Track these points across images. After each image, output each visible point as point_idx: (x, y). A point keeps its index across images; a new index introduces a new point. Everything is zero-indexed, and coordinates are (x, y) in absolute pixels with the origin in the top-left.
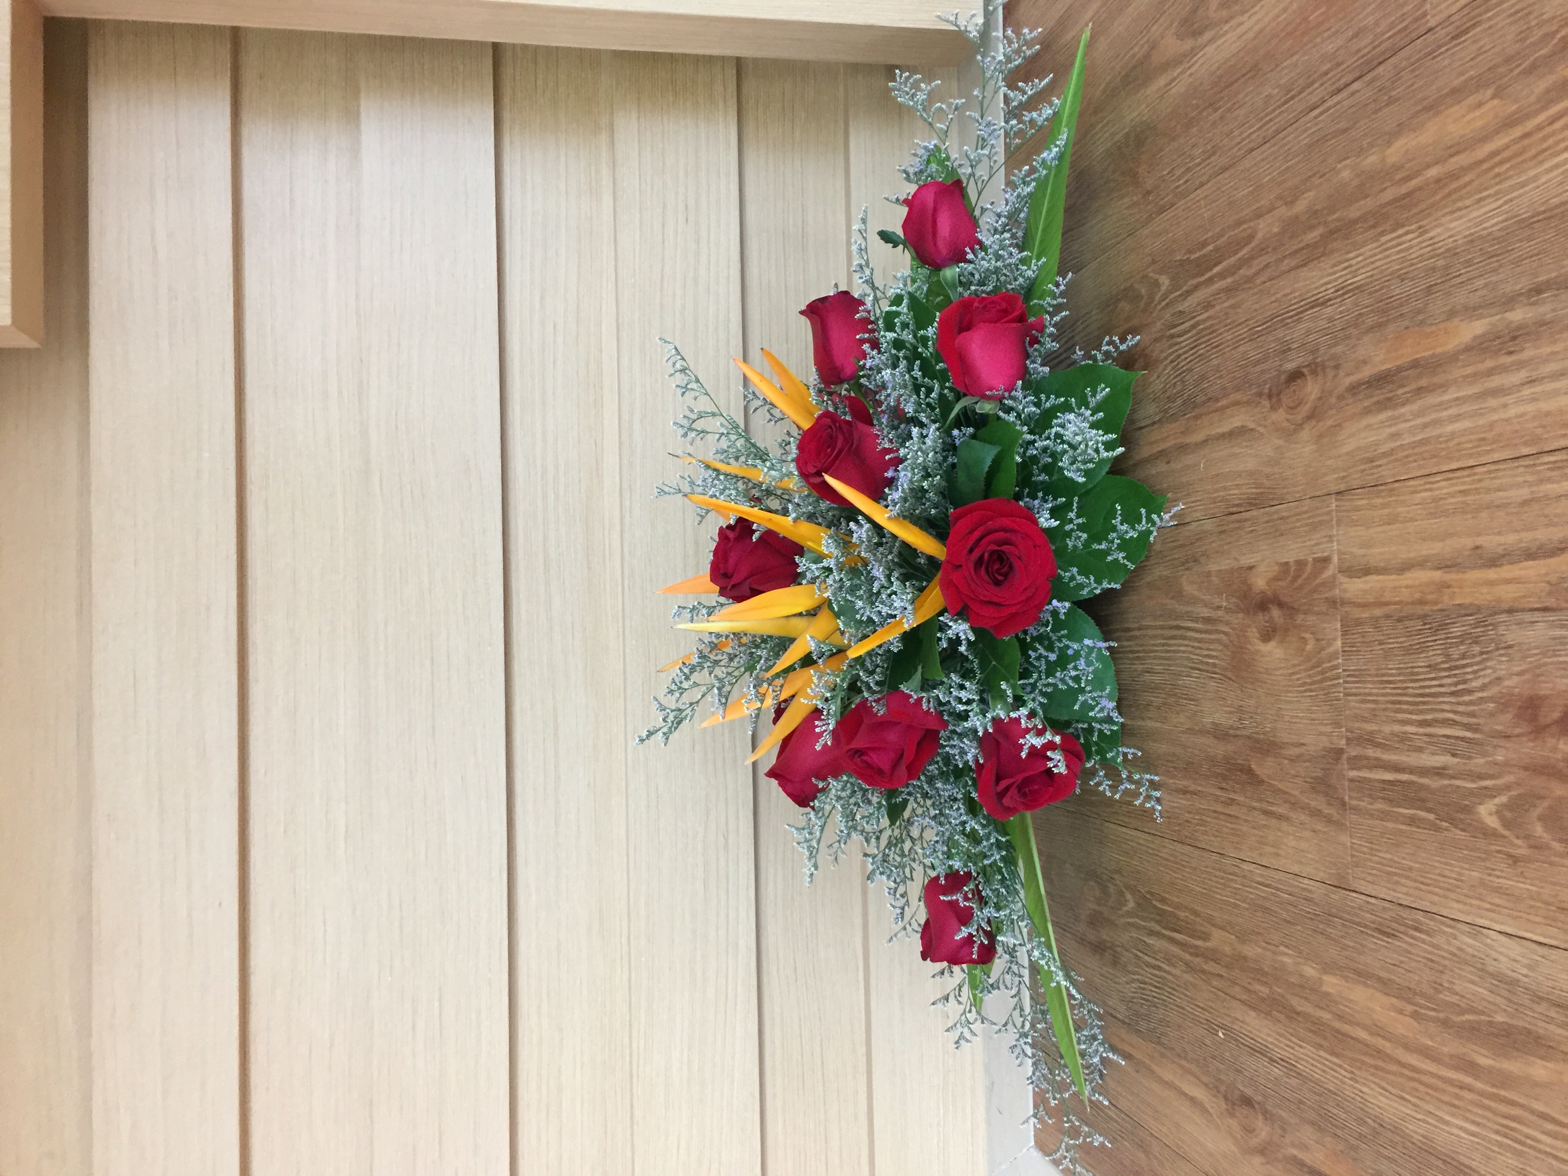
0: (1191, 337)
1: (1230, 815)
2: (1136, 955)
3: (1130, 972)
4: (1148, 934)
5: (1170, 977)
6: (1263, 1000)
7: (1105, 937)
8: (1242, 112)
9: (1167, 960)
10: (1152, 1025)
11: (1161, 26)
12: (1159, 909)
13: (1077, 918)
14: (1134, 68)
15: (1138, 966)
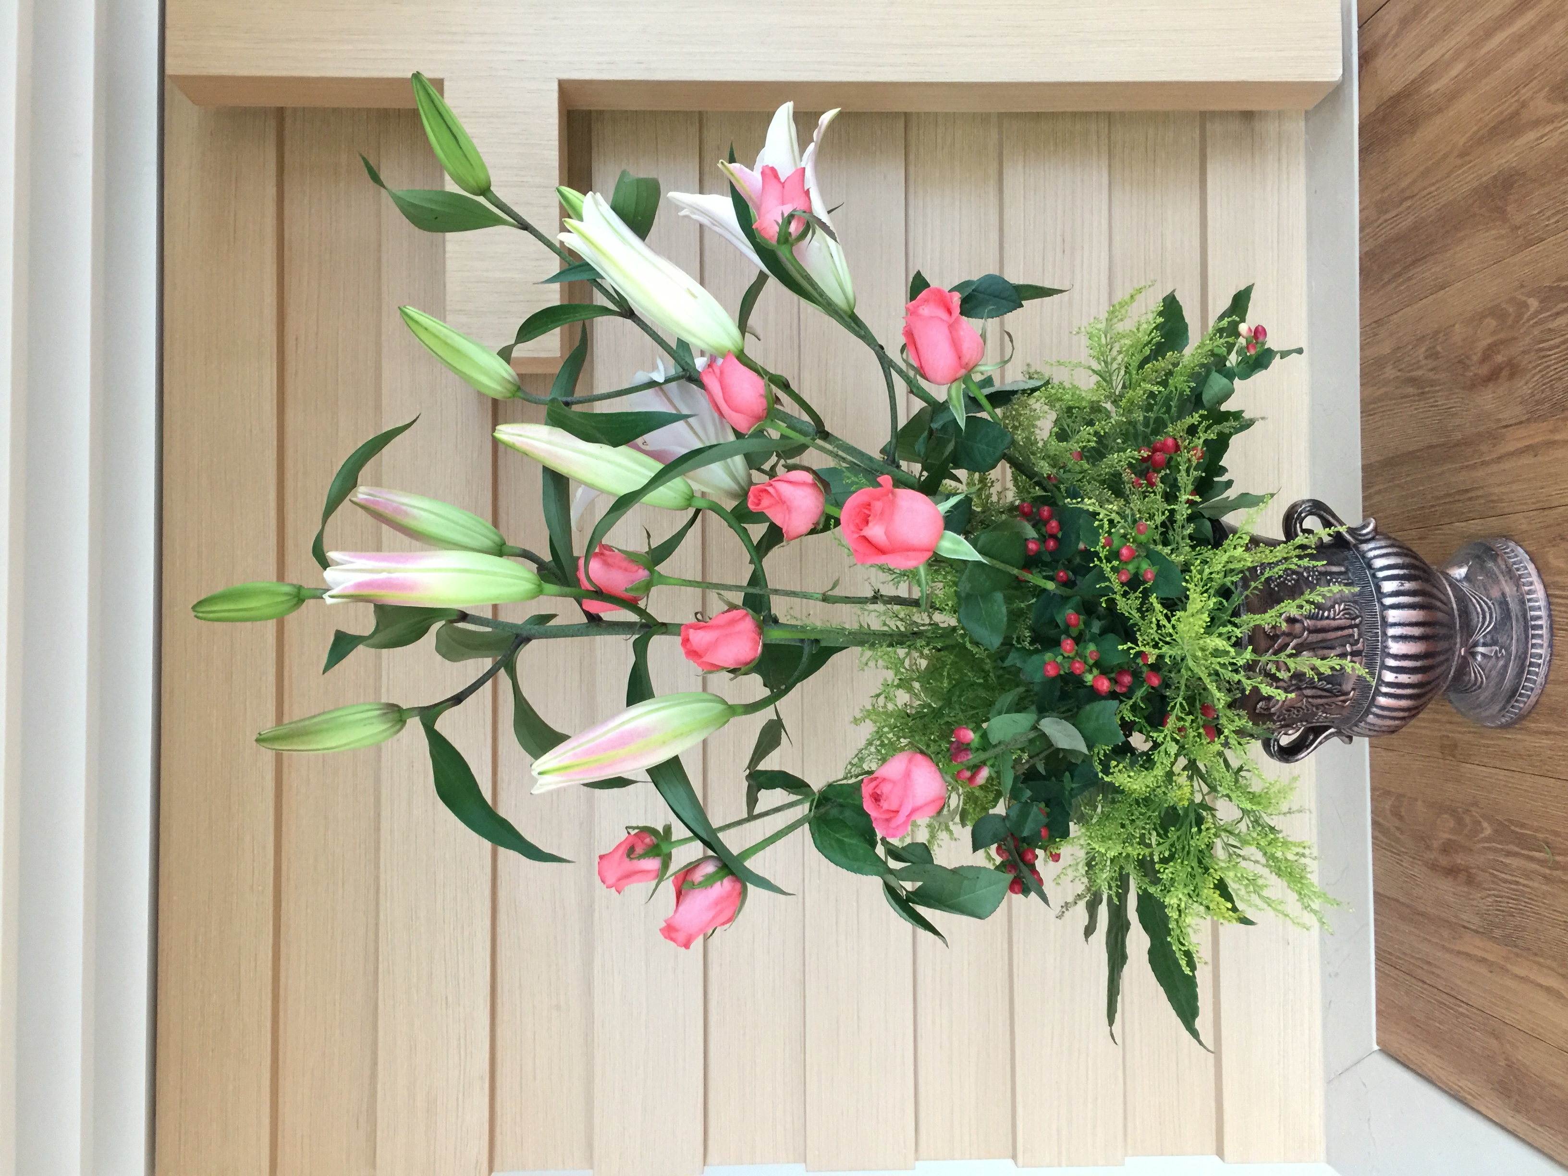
0: (1561, 352)
2: (1493, 874)
3: (1485, 889)
4: (1506, 855)
5: (1529, 890)
7: (1459, 861)
9: (1525, 875)
10: (1507, 932)
11: (1532, 88)
12: (1517, 833)
13: (1428, 848)
14: (1502, 122)
15: (1493, 883)
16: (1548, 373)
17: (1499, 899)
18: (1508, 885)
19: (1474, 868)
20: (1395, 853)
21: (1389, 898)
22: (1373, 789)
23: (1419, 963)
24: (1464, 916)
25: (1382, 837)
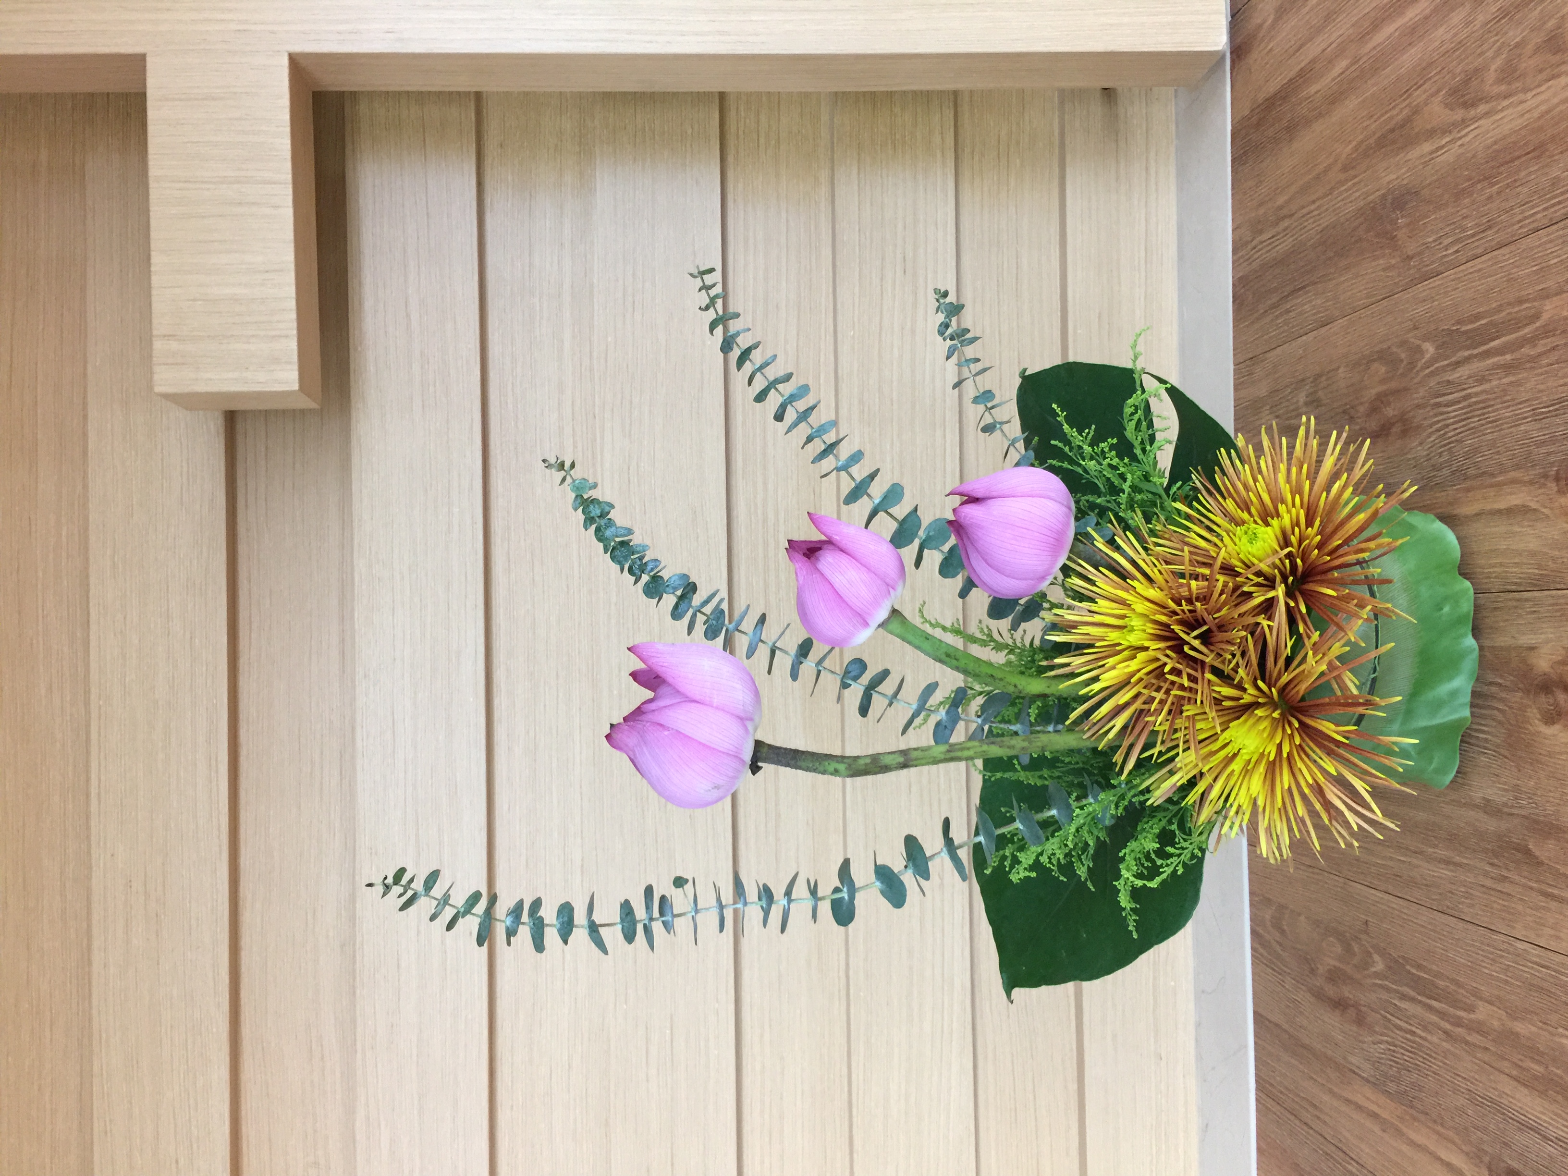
0: (1460, 409)
1: (1501, 892)
2: (1386, 1017)
3: (1377, 1033)
4: (1401, 998)
5: (1426, 1044)
6: (1536, 1078)
7: (1347, 994)
8: (1526, 190)
9: (1423, 1026)
10: (1402, 1088)
11: (1425, 91)
12: (1413, 974)
13: (1313, 971)
14: (1392, 130)
15: (1386, 1028)
16: (1446, 433)
17: (1392, 1048)
18: (1401, 1033)
19: (1365, 1006)
20: (1275, 971)
21: (1270, 1022)
22: (1252, 893)
23: (1304, 1104)
24: (1351, 1058)
25: (1261, 950)
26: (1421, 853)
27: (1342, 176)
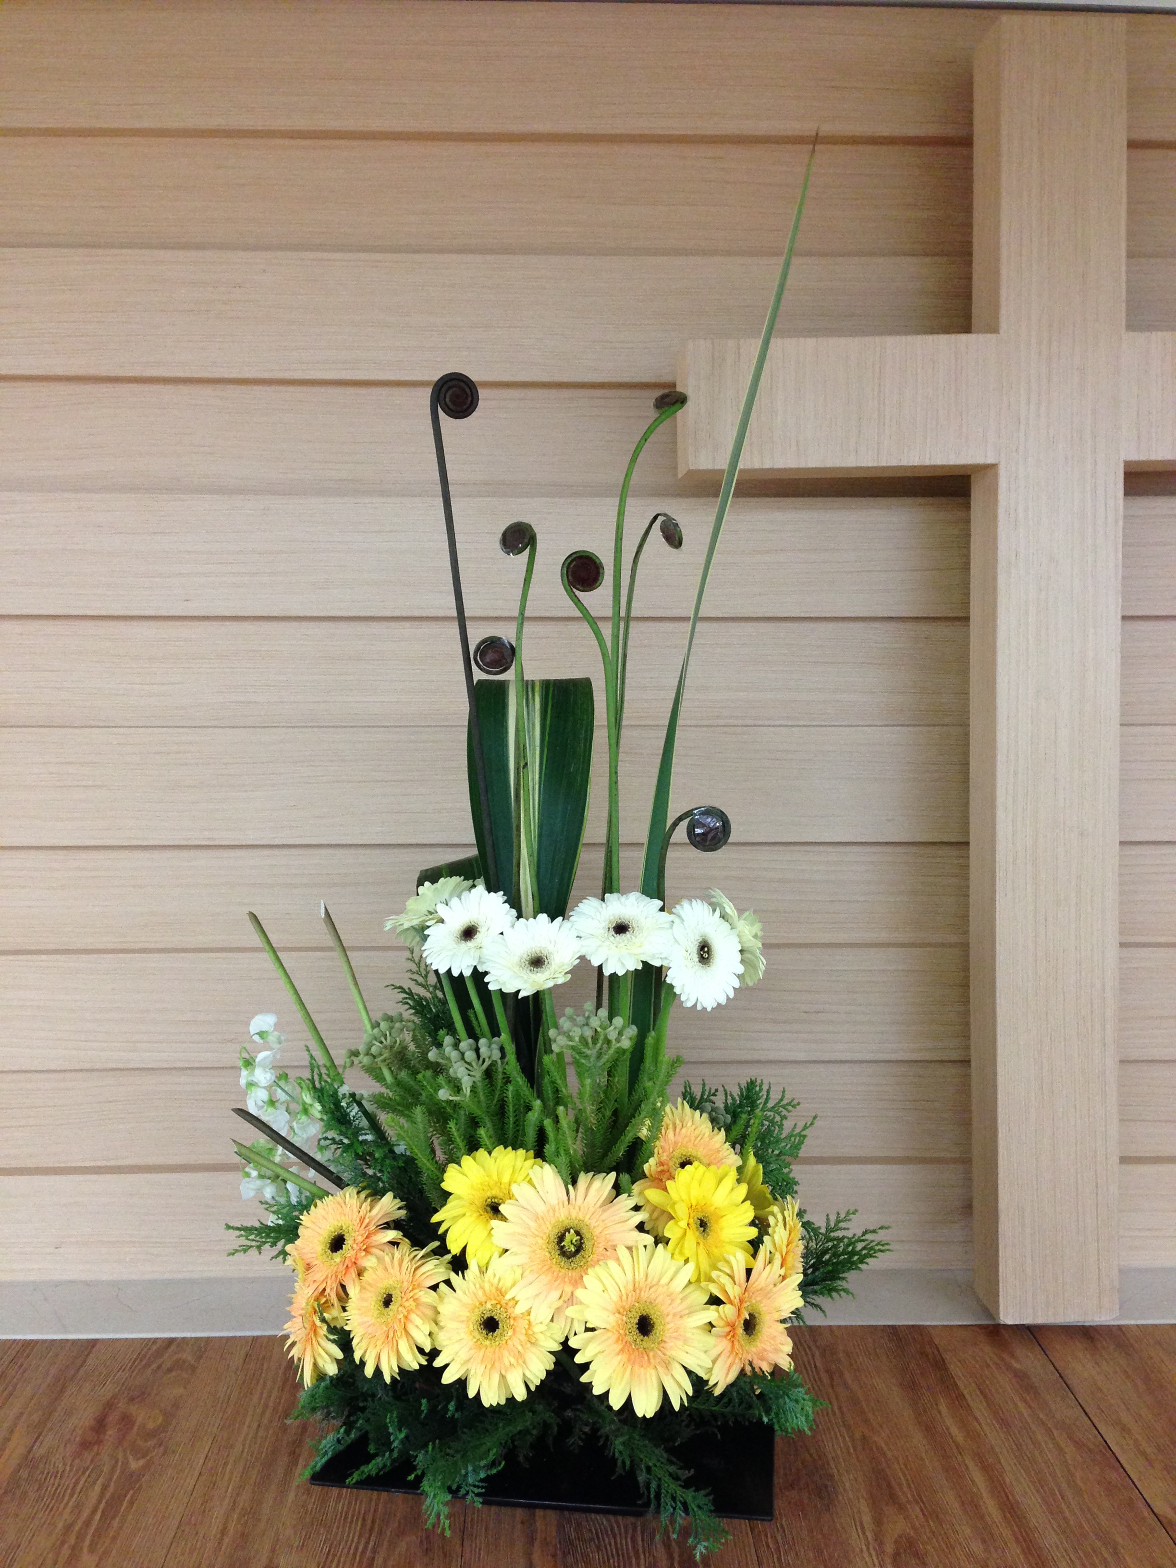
0: (627, 1549)
2: (88, 1468)
3: (73, 1461)
4: (103, 1485)
5: (62, 1507)
7: (110, 1432)
9: (78, 1504)
10: (23, 1483)
11: (917, 1517)
12: (125, 1496)
13: (132, 1399)
14: (889, 1486)
15: (77, 1471)
16: (608, 1536)
17: (59, 1475)
18: (71, 1486)
19: (98, 1449)
20: (134, 1362)
21: (87, 1356)
22: (208, 1340)
23: (10, 1388)
25: (154, 1348)
26: (233, 1509)
27: (858, 1436)
